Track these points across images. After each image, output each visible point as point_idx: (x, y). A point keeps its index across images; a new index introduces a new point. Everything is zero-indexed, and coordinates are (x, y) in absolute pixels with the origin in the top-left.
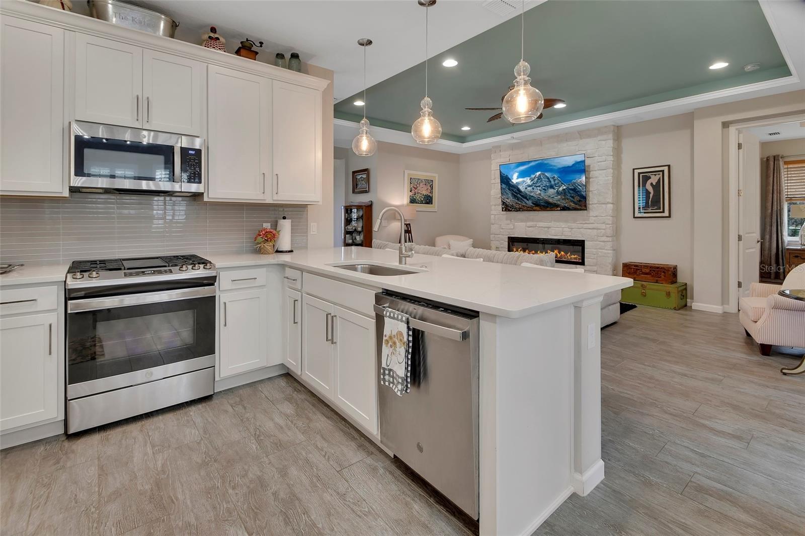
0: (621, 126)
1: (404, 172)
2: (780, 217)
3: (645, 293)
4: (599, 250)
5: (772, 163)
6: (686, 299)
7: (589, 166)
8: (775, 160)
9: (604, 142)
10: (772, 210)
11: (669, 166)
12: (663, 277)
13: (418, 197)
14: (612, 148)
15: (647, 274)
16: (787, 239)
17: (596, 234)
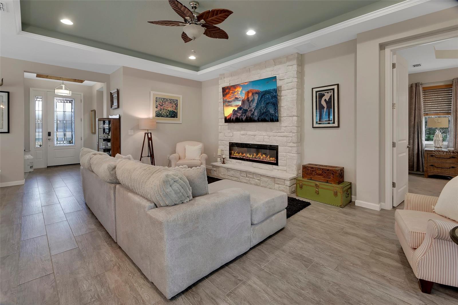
0: (304, 54)
1: (150, 92)
2: (420, 127)
3: (318, 191)
4: (288, 154)
5: (414, 89)
6: (351, 195)
7: (281, 87)
8: (416, 87)
9: (291, 67)
10: (414, 122)
11: (338, 85)
12: (332, 178)
13: (164, 112)
14: (296, 72)
15: (320, 175)
16: (425, 143)
17: (286, 141)
